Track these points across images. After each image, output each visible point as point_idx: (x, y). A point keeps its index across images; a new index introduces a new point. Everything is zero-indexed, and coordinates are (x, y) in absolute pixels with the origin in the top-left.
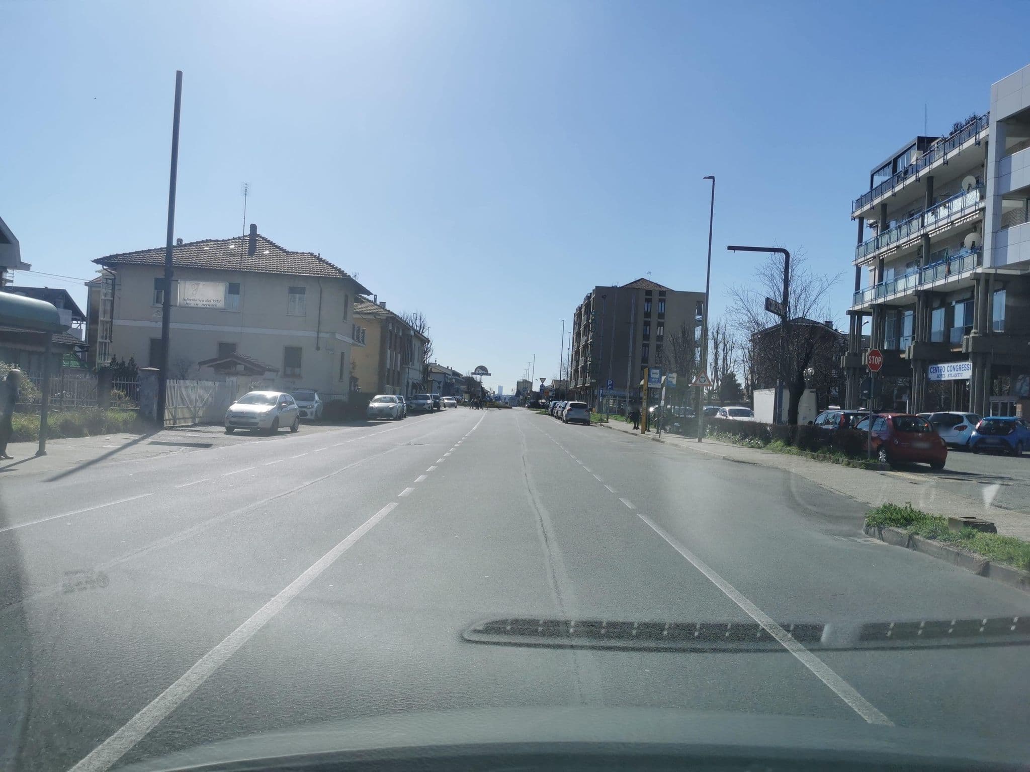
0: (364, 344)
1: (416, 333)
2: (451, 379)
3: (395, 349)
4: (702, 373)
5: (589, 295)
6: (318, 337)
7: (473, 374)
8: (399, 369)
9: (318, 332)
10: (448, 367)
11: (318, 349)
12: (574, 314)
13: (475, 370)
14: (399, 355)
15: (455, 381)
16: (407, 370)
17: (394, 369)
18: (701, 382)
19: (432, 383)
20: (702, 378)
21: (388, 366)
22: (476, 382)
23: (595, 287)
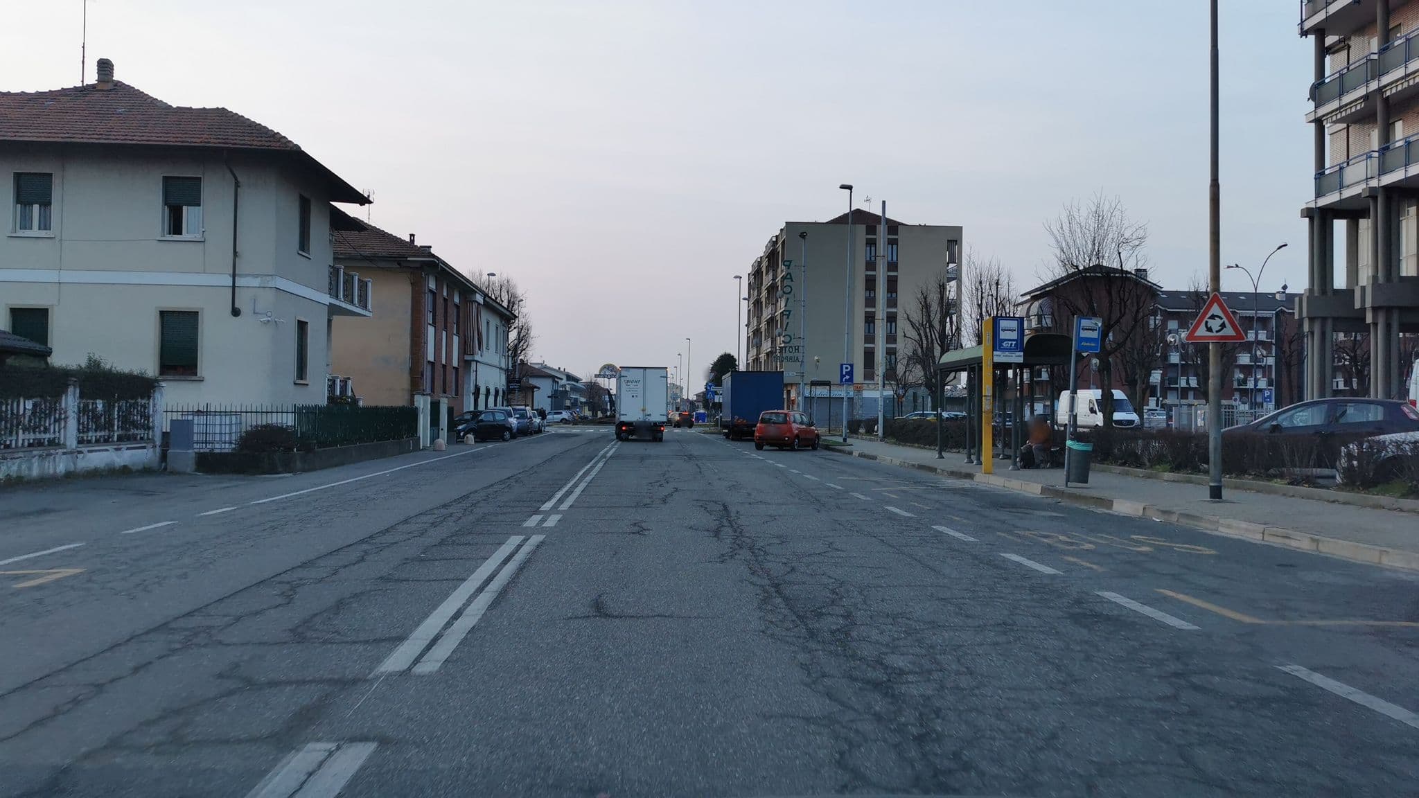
0: (365, 307)
1: (487, 299)
2: (563, 386)
3: (445, 328)
4: (1211, 305)
5: (774, 239)
6: (234, 287)
7: (596, 376)
8: (455, 364)
9: (234, 276)
10: (559, 368)
11: (236, 312)
12: (749, 274)
13: (600, 372)
14: (456, 339)
15: (571, 388)
16: (473, 364)
17: (444, 362)
18: (1209, 329)
19: (533, 392)
20: (1213, 317)
21: (431, 358)
22: (600, 388)
23: (785, 224)
